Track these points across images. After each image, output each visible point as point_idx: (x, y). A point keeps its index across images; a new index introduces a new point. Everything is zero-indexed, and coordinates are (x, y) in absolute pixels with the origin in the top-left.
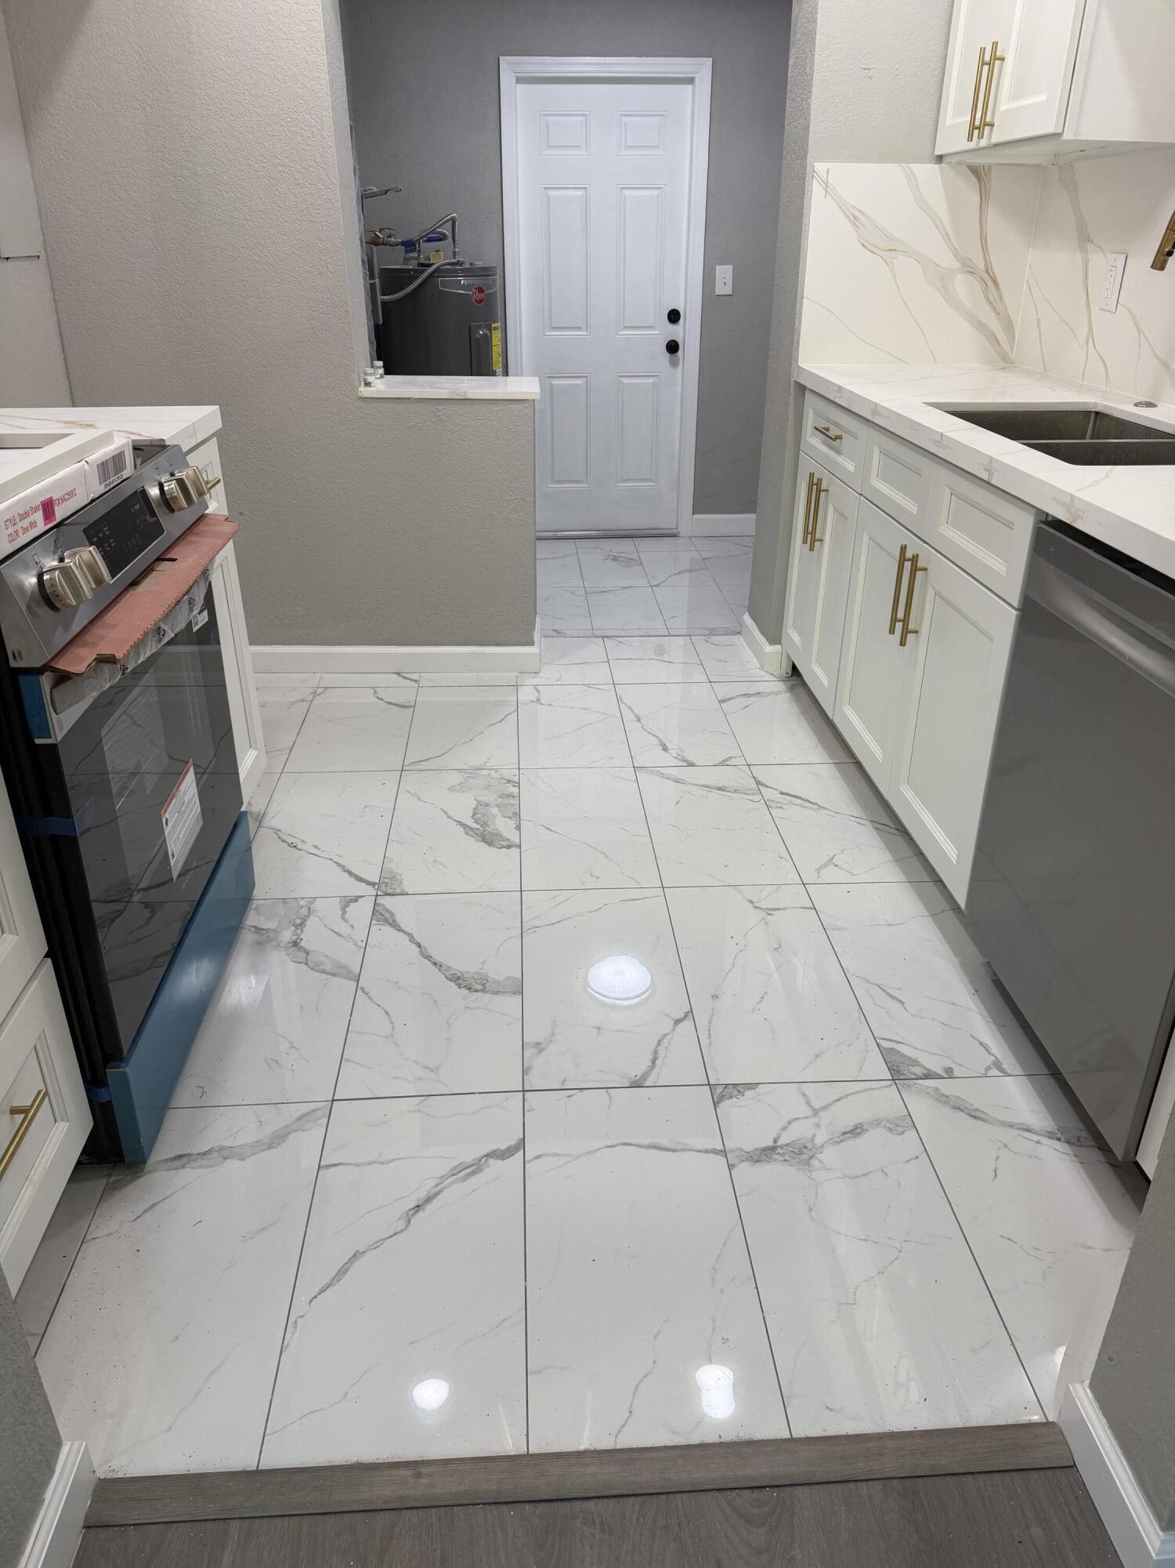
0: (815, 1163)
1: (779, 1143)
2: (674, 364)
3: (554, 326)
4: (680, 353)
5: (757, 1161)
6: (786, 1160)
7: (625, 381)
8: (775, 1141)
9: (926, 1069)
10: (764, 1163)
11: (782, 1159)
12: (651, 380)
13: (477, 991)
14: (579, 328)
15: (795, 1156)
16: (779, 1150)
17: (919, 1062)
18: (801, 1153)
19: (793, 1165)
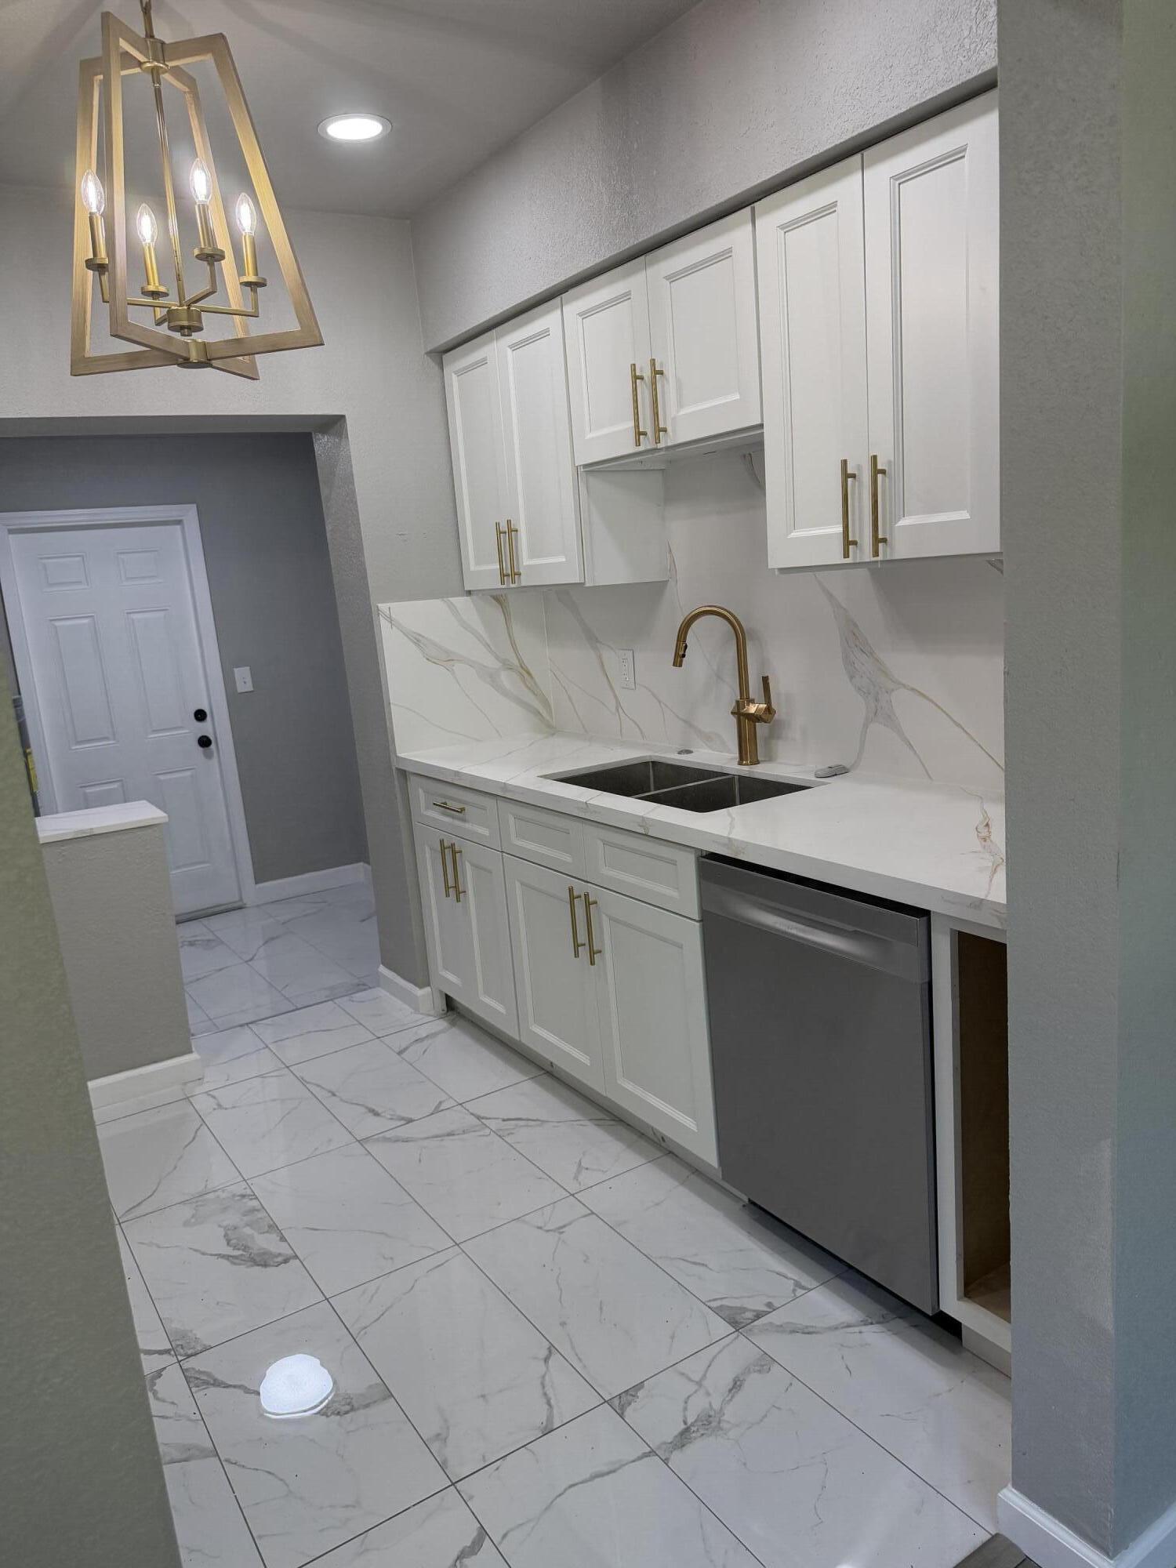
0: (724, 1425)
1: (689, 1423)
2: (209, 756)
3: (79, 740)
4: (213, 746)
5: (683, 1446)
6: (703, 1435)
7: (162, 777)
8: (685, 1423)
9: (754, 1311)
10: (688, 1445)
11: (699, 1434)
12: (188, 773)
13: (347, 1413)
14: (106, 738)
15: (706, 1427)
16: (693, 1429)
17: (745, 1308)
18: (710, 1423)
19: (711, 1435)
